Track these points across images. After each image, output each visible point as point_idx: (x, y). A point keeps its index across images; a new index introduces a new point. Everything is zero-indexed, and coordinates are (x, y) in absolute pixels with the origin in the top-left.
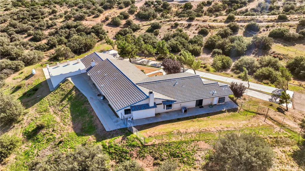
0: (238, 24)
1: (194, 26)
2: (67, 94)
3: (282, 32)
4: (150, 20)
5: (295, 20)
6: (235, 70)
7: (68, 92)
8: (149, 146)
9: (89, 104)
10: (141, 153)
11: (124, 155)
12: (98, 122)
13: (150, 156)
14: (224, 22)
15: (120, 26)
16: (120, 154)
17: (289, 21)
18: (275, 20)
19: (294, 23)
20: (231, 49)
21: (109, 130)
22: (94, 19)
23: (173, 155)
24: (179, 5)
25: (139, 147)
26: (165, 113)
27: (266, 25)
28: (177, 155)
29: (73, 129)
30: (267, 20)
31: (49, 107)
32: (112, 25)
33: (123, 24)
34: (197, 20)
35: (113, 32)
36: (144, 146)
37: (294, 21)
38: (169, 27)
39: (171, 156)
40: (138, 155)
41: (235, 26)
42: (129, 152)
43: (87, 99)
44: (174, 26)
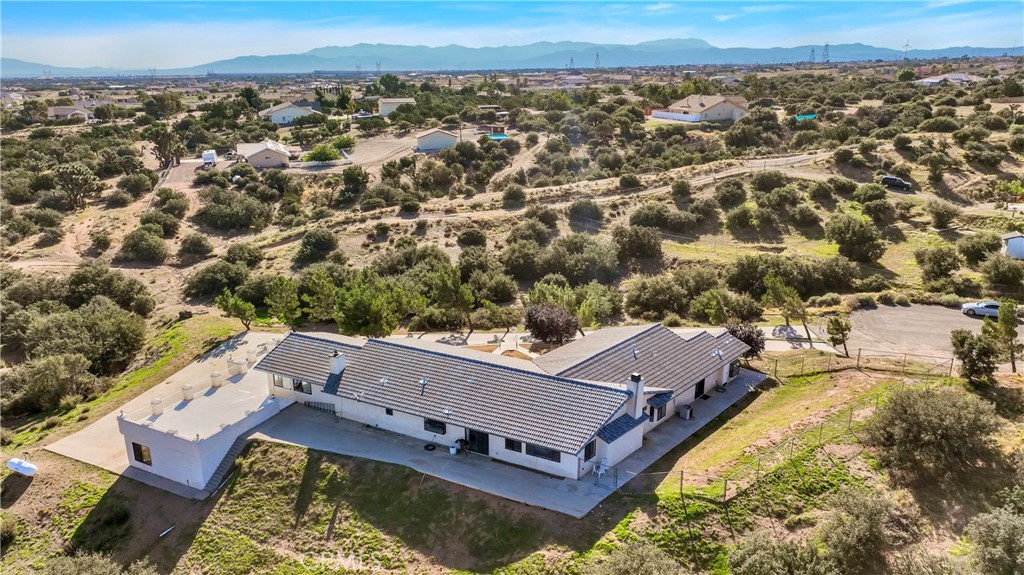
0: (550, 207)
1: (434, 226)
2: (303, 480)
3: (659, 211)
4: (257, 231)
5: (657, 184)
6: (645, 313)
7: (302, 473)
8: (734, 498)
9: (428, 478)
10: (733, 520)
11: (697, 545)
12: (524, 510)
13: (760, 517)
14: (503, 208)
15: (169, 262)
16: (682, 548)
17: (646, 188)
18: (617, 188)
19: (664, 192)
20: (587, 267)
21: (583, 514)
22: (46, 250)
23: (812, 491)
24: (316, 176)
25: (714, 511)
26: (653, 433)
27: (610, 203)
28: (818, 486)
29: (441, 563)
30: (600, 193)
31: (261, 548)
32: (131, 260)
33: (174, 253)
34: (426, 210)
35: (158, 282)
36: (726, 504)
37: (656, 187)
38: (363, 239)
39: (807, 494)
40: (729, 530)
41: (547, 213)
42: (701, 532)
43: (407, 470)
44: (378, 235)
